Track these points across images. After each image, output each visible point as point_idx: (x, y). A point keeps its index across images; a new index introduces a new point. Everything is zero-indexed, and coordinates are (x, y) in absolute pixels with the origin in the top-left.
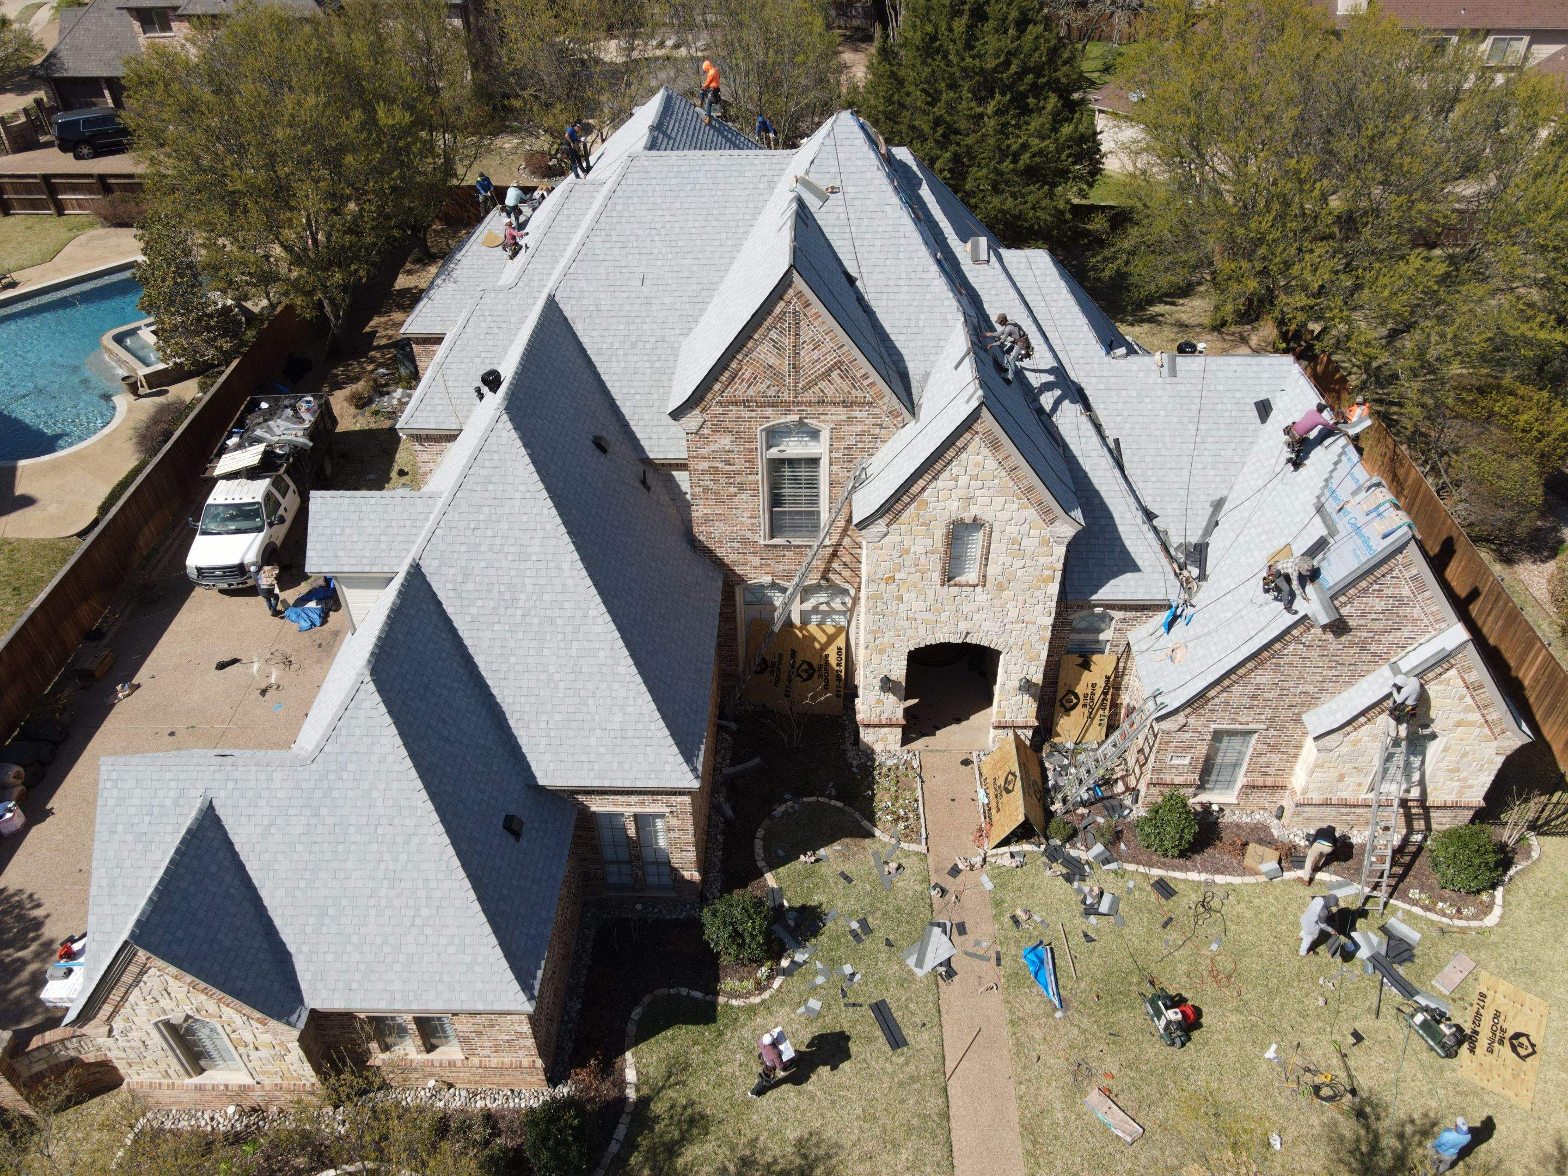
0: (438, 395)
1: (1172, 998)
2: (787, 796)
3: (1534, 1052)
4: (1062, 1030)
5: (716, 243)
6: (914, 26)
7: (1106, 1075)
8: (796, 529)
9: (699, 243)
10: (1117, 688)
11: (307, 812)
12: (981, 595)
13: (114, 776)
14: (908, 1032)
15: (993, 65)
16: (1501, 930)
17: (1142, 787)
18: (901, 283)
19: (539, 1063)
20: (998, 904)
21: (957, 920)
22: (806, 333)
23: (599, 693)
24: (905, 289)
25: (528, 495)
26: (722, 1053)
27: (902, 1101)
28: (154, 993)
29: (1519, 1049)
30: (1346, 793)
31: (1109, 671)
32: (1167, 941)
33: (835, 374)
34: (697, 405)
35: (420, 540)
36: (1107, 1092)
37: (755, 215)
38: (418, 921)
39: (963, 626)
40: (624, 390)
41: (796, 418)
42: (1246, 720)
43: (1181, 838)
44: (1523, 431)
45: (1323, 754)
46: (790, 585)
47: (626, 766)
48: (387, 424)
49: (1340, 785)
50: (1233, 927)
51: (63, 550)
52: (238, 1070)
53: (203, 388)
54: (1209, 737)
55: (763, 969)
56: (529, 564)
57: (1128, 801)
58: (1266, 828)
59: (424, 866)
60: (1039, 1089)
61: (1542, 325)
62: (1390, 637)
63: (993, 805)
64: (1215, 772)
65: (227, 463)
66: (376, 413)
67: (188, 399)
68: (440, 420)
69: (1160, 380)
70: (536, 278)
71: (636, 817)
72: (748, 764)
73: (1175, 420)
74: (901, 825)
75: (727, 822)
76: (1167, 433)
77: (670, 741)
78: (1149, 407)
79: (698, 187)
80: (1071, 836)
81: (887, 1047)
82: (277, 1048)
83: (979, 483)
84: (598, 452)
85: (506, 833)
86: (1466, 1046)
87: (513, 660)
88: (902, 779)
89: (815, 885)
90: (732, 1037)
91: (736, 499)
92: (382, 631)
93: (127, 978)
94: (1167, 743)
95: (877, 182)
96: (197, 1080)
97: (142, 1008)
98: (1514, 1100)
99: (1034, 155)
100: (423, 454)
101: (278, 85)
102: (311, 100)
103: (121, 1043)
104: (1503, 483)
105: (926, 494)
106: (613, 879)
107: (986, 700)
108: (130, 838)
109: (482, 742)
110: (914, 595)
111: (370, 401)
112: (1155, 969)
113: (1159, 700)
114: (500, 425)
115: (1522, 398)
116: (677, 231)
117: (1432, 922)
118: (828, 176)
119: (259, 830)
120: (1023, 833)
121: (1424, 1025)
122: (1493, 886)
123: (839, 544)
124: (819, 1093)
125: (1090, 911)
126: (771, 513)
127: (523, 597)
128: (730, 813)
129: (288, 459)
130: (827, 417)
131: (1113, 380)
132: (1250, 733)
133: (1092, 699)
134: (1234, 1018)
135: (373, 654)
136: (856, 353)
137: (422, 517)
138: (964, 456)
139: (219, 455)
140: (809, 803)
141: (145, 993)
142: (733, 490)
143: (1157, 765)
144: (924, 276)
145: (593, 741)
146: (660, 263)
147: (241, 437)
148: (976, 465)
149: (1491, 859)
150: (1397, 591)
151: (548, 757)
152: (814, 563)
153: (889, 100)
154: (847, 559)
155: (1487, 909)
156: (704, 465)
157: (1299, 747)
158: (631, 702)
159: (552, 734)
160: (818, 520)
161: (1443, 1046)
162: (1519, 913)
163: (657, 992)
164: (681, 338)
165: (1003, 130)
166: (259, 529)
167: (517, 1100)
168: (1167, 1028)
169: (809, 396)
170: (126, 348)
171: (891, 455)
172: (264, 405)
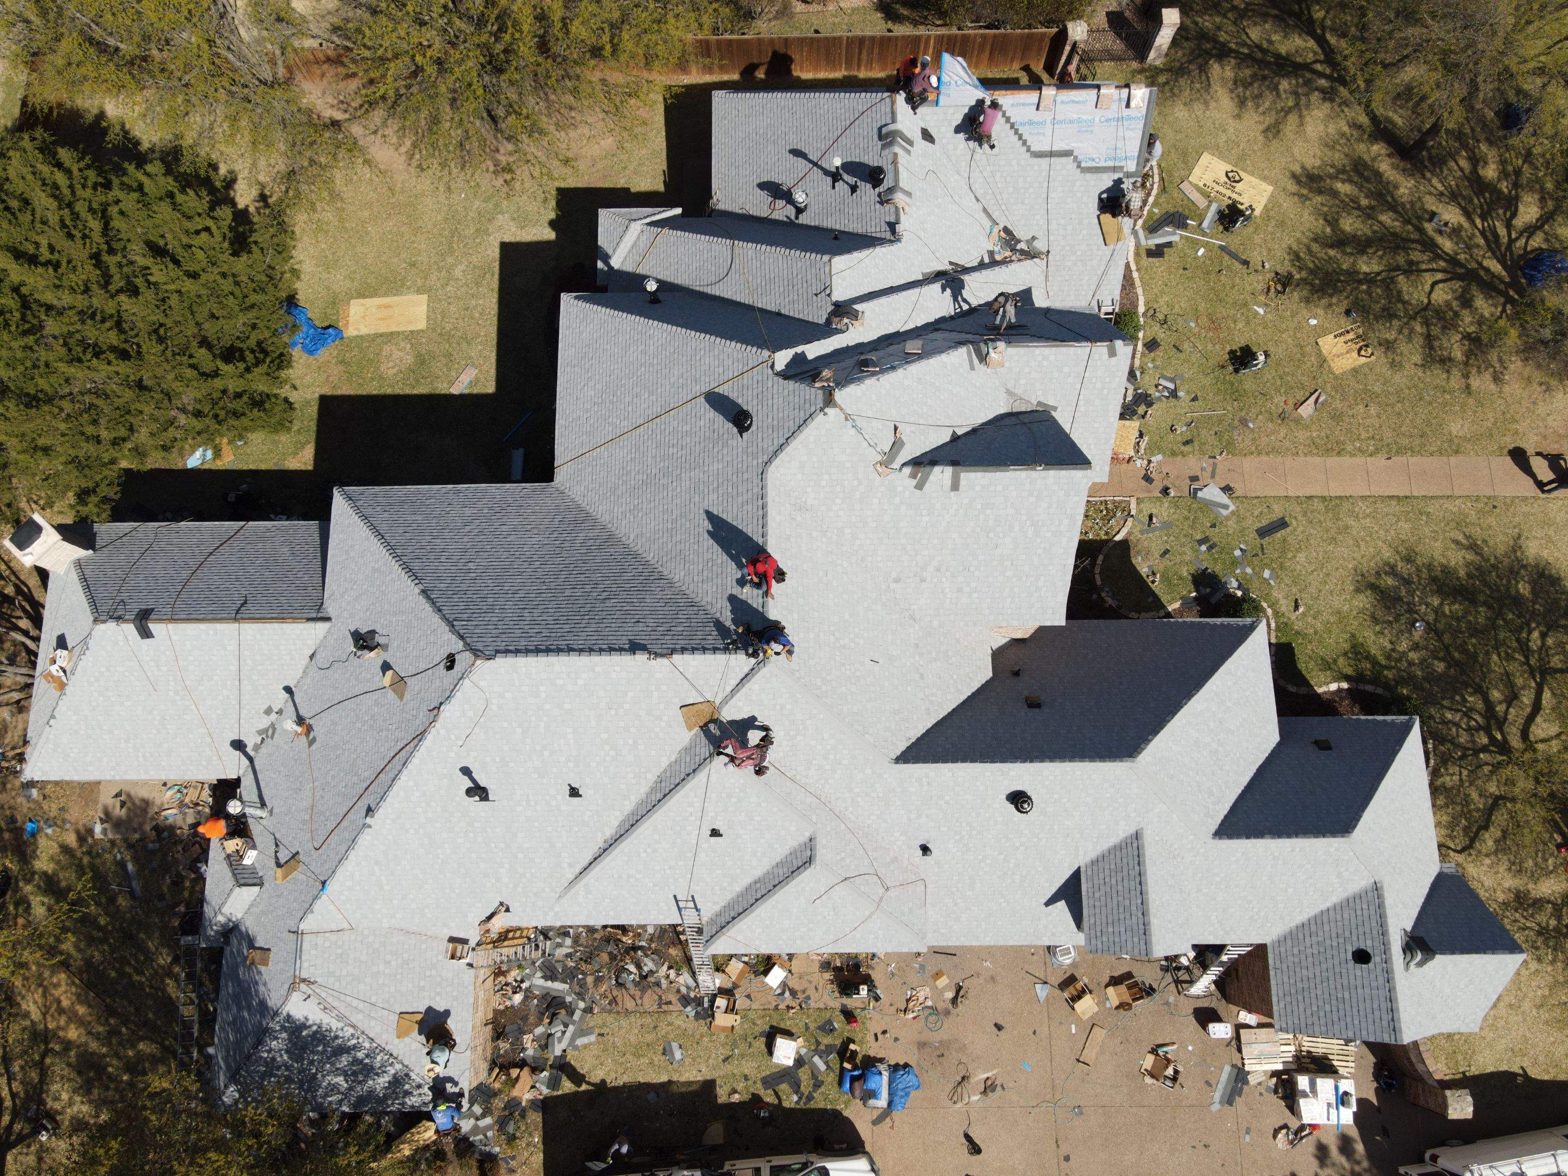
4: (1261, 424)
7: (1286, 404)
14: (1275, 517)
20: (1174, 454)
21: (1189, 481)
26: (1309, 631)
27: (1320, 522)
29: (1237, 178)
32: (1191, 352)
36: (1297, 406)
50: (1176, 310)
60: (1300, 443)
81: (1288, 530)
89: (1174, 574)
124: (1324, 571)
140: (1102, 580)
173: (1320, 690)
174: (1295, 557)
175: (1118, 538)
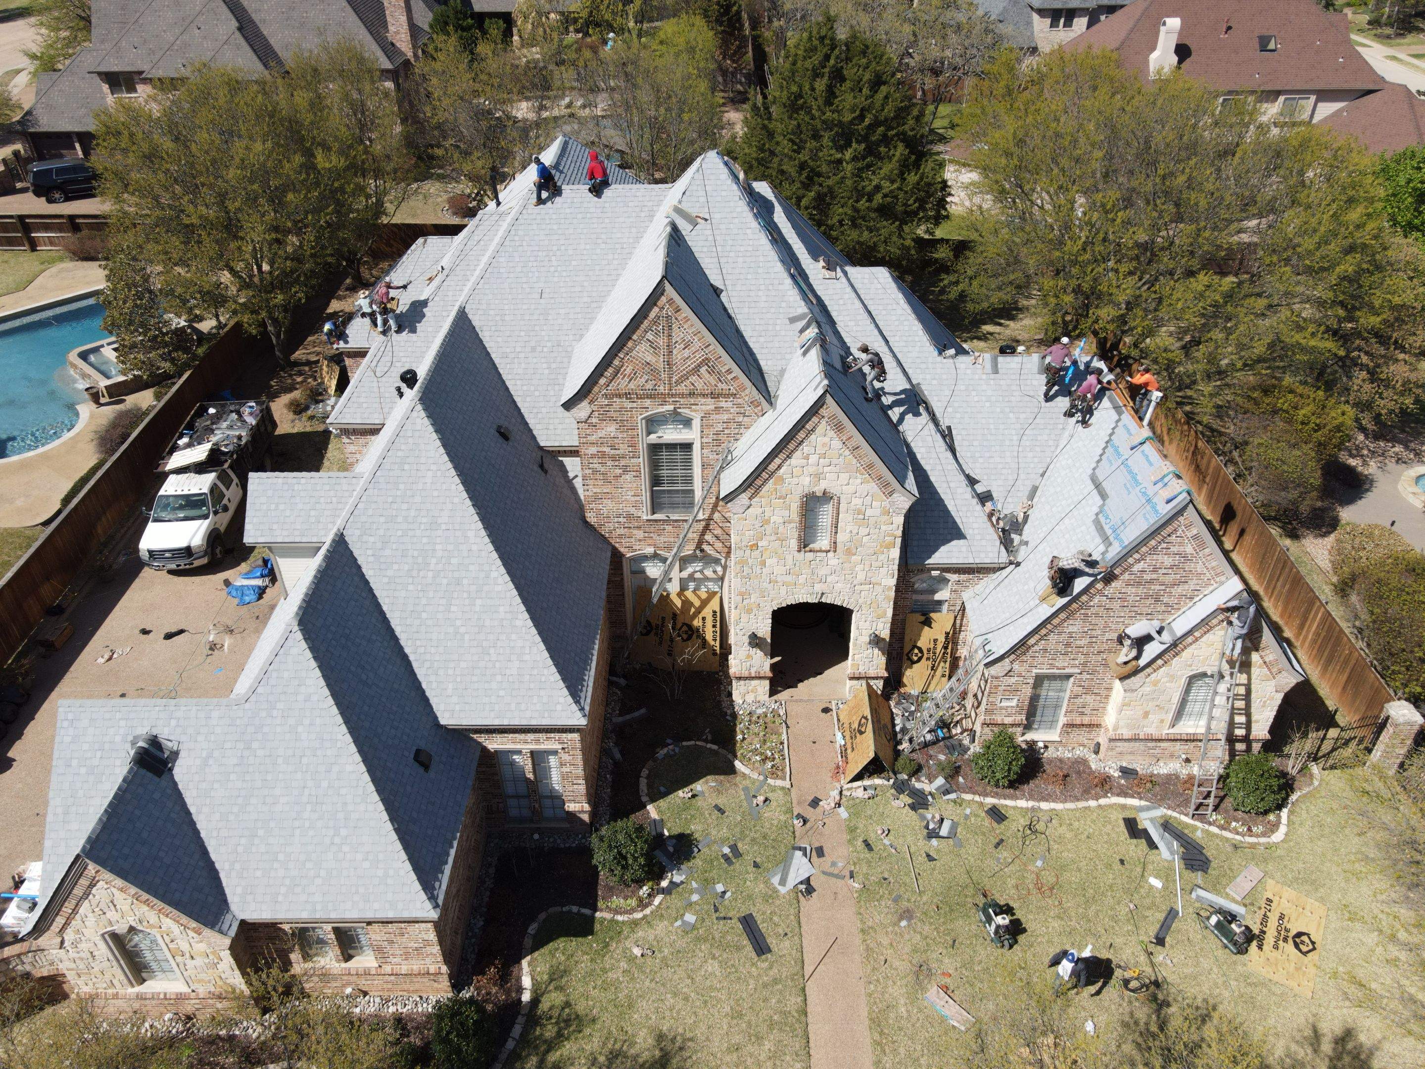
0: (364, 395)
1: (1000, 907)
2: (669, 741)
3: (1314, 949)
4: (907, 937)
5: (606, 262)
6: (782, 87)
7: (943, 974)
8: (674, 506)
9: (589, 262)
10: (955, 643)
11: (241, 745)
12: (833, 560)
13: (70, 716)
14: (772, 941)
15: (850, 118)
16: (1286, 846)
17: (978, 728)
18: (760, 293)
19: (444, 969)
20: (852, 830)
21: (817, 845)
22: (677, 335)
23: (499, 644)
24: (764, 298)
25: (439, 473)
26: (608, 962)
27: (766, 1000)
28: (102, 906)
29: (1301, 946)
30: (1151, 729)
31: (948, 627)
32: (999, 859)
33: (703, 370)
34: (585, 397)
35: (344, 514)
36: (945, 989)
37: (638, 239)
38: (337, 840)
39: (818, 588)
40: (525, 388)
41: (671, 407)
42: (1063, 665)
43: (1009, 770)
44: (1303, 423)
45: (1128, 694)
46: (670, 556)
47: (523, 707)
48: (321, 428)
49: (1146, 722)
50: (1056, 847)
51: (29, 538)
52: (176, 979)
53: (158, 397)
54: (1031, 681)
55: (645, 888)
56: (439, 533)
57: (966, 742)
58: (1084, 762)
59: (343, 791)
60: (886, 987)
61: (1313, 334)
62: (1179, 590)
63: (849, 746)
64: (1039, 713)
65: (177, 460)
66: (312, 418)
67: (144, 406)
68: (366, 415)
69: (984, 377)
70: (450, 294)
71: (532, 753)
72: (636, 714)
73: (998, 410)
74: (769, 764)
75: (616, 764)
76: (991, 421)
77: (561, 684)
78: (976, 399)
79: (588, 215)
80: (917, 771)
81: (753, 954)
82: (211, 957)
83: (827, 461)
84: (501, 440)
85: (416, 765)
86: (1254, 943)
87: (424, 615)
88: (770, 725)
89: (692, 816)
90: (617, 948)
91: (621, 480)
92: (308, 589)
93: (78, 891)
94: (996, 687)
95: (739, 209)
96: (138, 989)
97: (91, 920)
98: (1297, 990)
99: (885, 196)
100: (350, 446)
101: (229, 135)
102: (258, 146)
103: (72, 954)
104: (1285, 468)
105: (782, 471)
106: (513, 812)
107: (843, 654)
108: (83, 770)
109: (396, 686)
110: (775, 560)
111: (307, 408)
112: (987, 884)
113: (987, 648)
114: (415, 414)
115: (1301, 396)
116: (570, 252)
117: (1227, 839)
118: (698, 205)
119: (198, 762)
120: (874, 768)
121: (1218, 925)
122: (1279, 807)
123: (710, 519)
124: (693, 995)
125: (932, 834)
126: (652, 492)
127: (434, 561)
128: (618, 756)
129: (232, 456)
130: (697, 407)
131: (944, 377)
132: (1068, 677)
133: (934, 653)
134: (1056, 924)
135: (300, 608)
136: (721, 351)
137: (347, 494)
138: (813, 437)
139: (171, 453)
140: (688, 747)
141: (94, 906)
142: (618, 471)
143: (989, 707)
144: (781, 287)
145: (494, 685)
146: (556, 279)
147: (191, 437)
148: (824, 445)
149: (1275, 782)
150: (1182, 549)
151: (455, 699)
152: (690, 535)
153: (761, 149)
154: (718, 531)
155: (1275, 827)
156: (593, 450)
157: (1109, 689)
158: (527, 651)
159: (458, 679)
160: (693, 497)
161: (1235, 944)
162: (1301, 830)
163: (552, 910)
164: (574, 343)
165: (858, 174)
166: (206, 517)
167: (425, 1005)
168: (996, 932)
169: (682, 388)
170: (91, 365)
171: (753, 439)
172: (212, 411)
173: (525, 963)
174: (714, 957)
175: (737, 764)
